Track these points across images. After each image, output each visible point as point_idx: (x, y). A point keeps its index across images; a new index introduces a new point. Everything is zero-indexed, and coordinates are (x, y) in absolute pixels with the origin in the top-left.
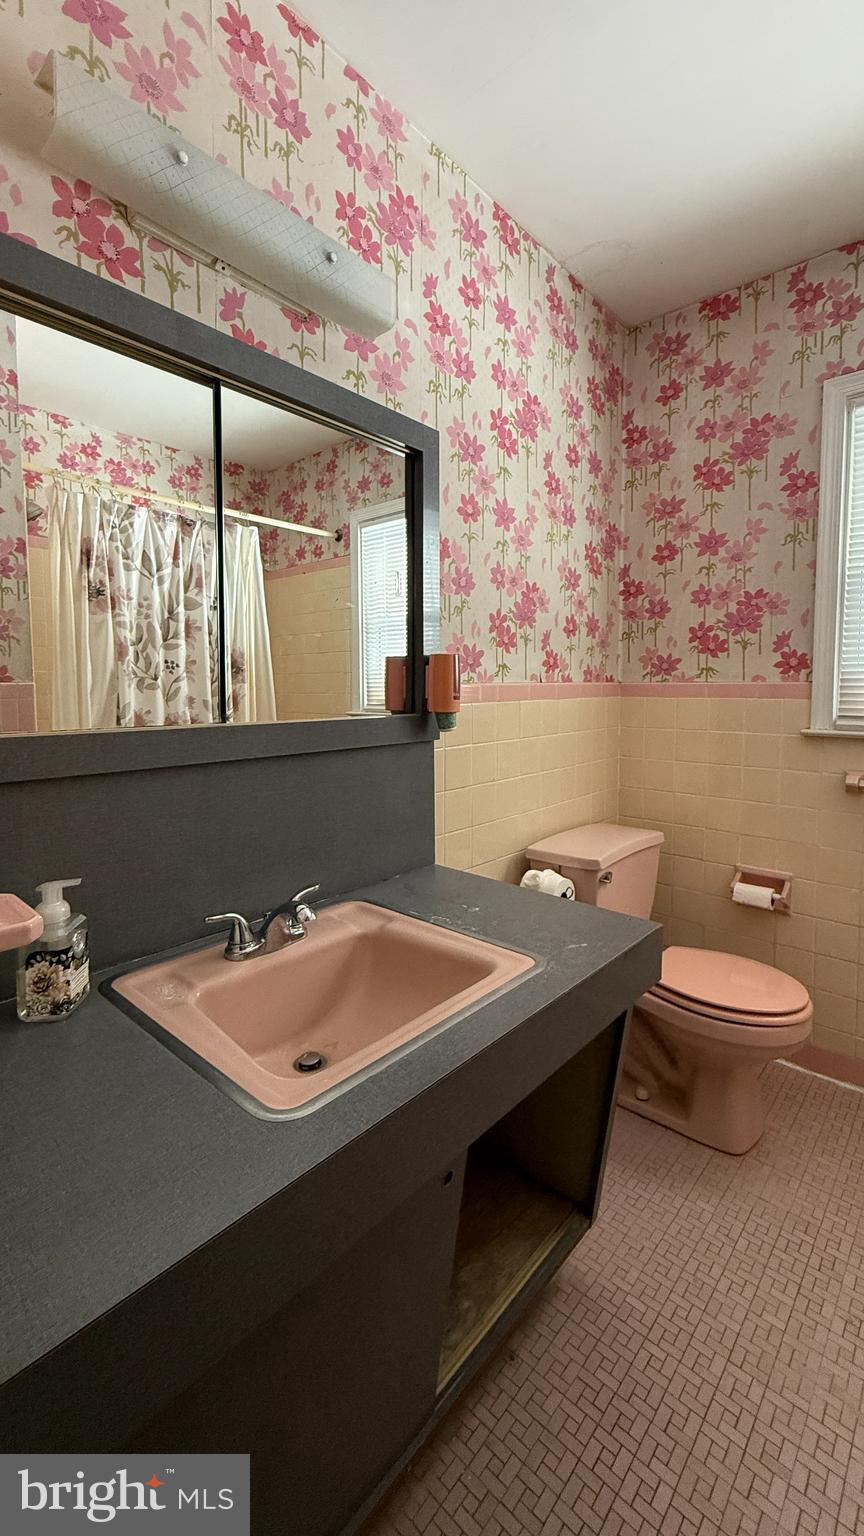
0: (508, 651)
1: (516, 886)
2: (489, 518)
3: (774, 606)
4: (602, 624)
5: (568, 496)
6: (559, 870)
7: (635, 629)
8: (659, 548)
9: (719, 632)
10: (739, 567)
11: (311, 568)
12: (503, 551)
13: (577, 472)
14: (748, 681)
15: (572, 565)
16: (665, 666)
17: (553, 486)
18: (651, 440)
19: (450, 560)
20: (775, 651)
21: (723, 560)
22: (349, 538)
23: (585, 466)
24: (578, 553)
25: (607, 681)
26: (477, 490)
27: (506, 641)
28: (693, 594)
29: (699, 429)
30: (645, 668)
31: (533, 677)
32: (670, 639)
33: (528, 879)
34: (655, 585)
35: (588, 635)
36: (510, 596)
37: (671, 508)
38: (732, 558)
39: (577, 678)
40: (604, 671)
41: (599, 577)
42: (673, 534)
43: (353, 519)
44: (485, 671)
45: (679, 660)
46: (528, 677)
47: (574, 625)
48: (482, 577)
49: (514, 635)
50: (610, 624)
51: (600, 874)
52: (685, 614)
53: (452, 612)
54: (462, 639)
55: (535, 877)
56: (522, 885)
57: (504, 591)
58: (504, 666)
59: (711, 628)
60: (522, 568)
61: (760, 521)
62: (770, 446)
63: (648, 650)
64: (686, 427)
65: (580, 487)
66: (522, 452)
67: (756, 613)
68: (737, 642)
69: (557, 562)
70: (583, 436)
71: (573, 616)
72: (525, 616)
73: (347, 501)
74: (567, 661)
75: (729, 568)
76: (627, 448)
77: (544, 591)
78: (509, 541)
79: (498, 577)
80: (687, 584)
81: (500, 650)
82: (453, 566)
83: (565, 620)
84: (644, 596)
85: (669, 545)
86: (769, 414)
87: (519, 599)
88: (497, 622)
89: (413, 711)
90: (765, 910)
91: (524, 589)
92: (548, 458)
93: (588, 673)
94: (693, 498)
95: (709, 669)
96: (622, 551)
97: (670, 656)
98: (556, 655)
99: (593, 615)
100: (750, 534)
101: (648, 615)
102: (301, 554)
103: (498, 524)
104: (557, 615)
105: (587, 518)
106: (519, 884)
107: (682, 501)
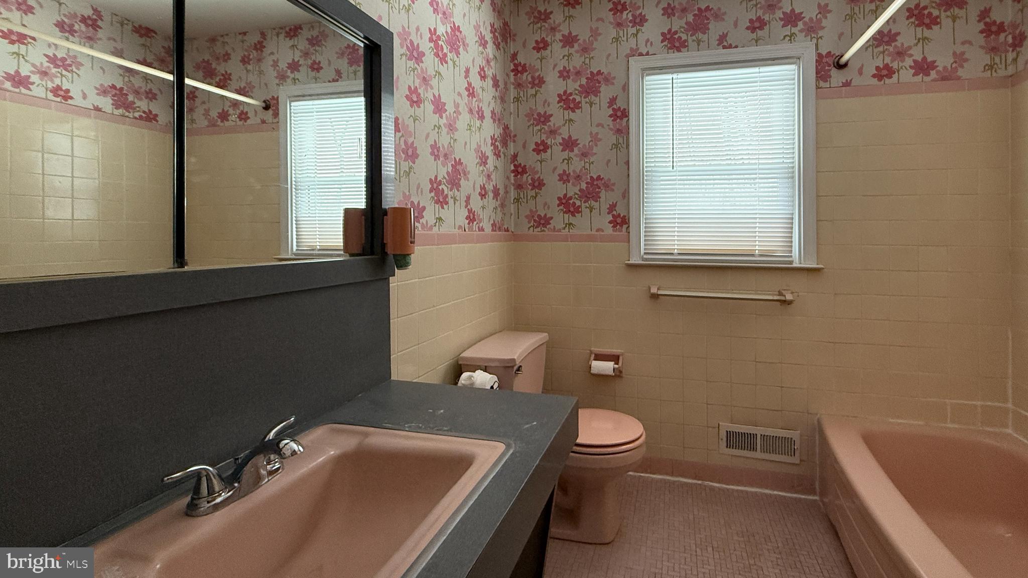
0: (443, 208)
1: (454, 386)
2: (430, 107)
3: (608, 186)
4: (502, 192)
5: (480, 101)
6: (485, 370)
7: (522, 196)
8: (536, 144)
9: (575, 201)
10: (586, 160)
11: (233, 130)
12: (438, 132)
13: (485, 84)
14: (594, 232)
15: (483, 149)
16: (542, 222)
17: (471, 91)
18: (530, 73)
19: (400, 134)
20: (609, 213)
21: (576, 155)
22: (278, 109)
23: (489, 82)
24: (486, 140)
25: (505, 231)
26: (420, 85)
27: (441, 201)
28: (559, 175)
29: (560, 72)
30: (529, 222)
31: (460, 227)
32: (545, 204)
33: (464, 380)
34: (534, 168)
35: (493, 199)
36: (444, 167)
37: (544, 119)
38: (582, 154)
39: (488, 229)
40: (503, 225)
41: (499, 159)
42: (545, 135)
43: (283, 93)
44: (427, 222)
45: (552, 218)
46: (457, 228)
47: (485, 191)
48: (424, 151)
49: (447, 196)
50: (506, 192)
51: (515, 368)
52: (554, 189)
53: (401, 175)
54: (410, 196)
55: (470, 377)
56: (459, 384)
57: (439, 162)
58: (440, 219)
59: (571, 198)
60: (451, 147)
61: (597, 133)
62: (602, 89)
63: (531, 211)
64: (552, 68)
65: (487, 97)
66: (450, 63)
67: (597, 190)
68: (586, 207)
69: (474, 146)
70: (488, 62)
71: (484, 185)
72: (454, 183)
73: (276, 77)
74: (481, 217)
75: (581, 160)
76: (514, 75)
77: (466, 165)
78: (442, 126)
79: (435, 151)
80: (555, 169)
81: (437, 206)
82: (403, 139)
83: (479, 187)
84: (528, 174)
85: (543, 143)
86: (600, 71)
87: (450, 169)
88: (435, 185)
89: (372, 253)
90: (610, 376)
91: (453, 163)
92: (467, 71)
93: (494, 225)
94: (558, 116)
95: (570, 224)
96: (512, 144)
97: (545, 215)
98: (474, 211)
99: (496, 185)
100: (592, 141)
101: (530, 187)
102: (224, 116)
103: (435, 113)
104: (474, 184)
105: (492, 117)
106: (456, 384)
107: (551, 115)
